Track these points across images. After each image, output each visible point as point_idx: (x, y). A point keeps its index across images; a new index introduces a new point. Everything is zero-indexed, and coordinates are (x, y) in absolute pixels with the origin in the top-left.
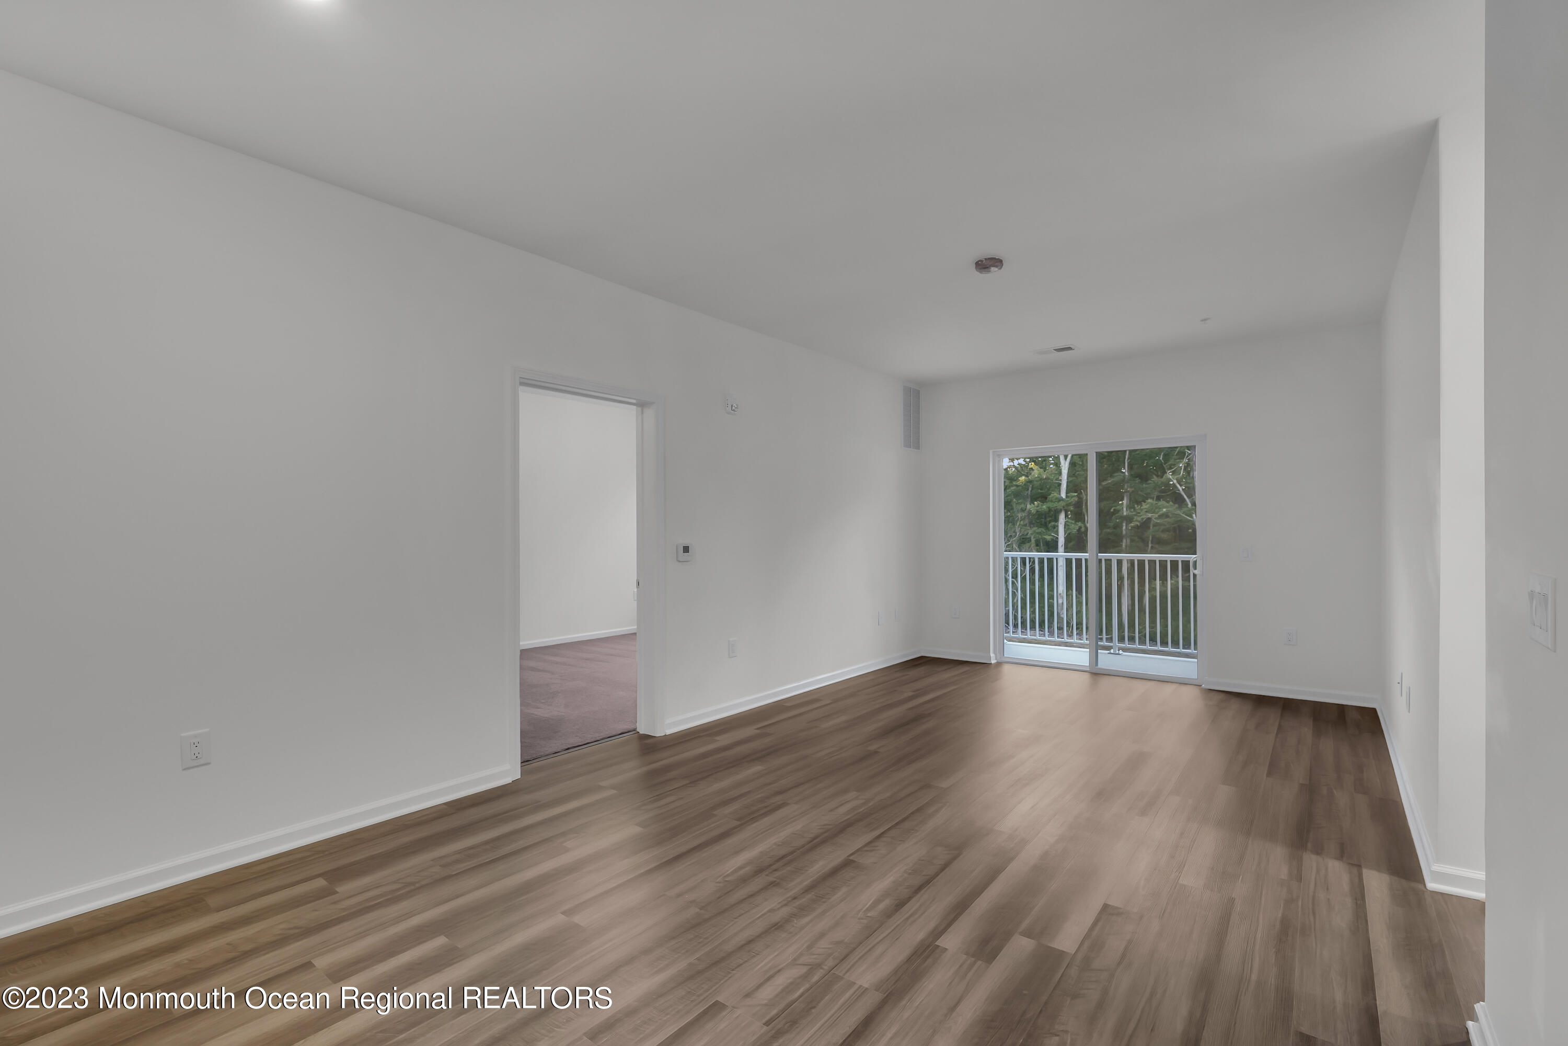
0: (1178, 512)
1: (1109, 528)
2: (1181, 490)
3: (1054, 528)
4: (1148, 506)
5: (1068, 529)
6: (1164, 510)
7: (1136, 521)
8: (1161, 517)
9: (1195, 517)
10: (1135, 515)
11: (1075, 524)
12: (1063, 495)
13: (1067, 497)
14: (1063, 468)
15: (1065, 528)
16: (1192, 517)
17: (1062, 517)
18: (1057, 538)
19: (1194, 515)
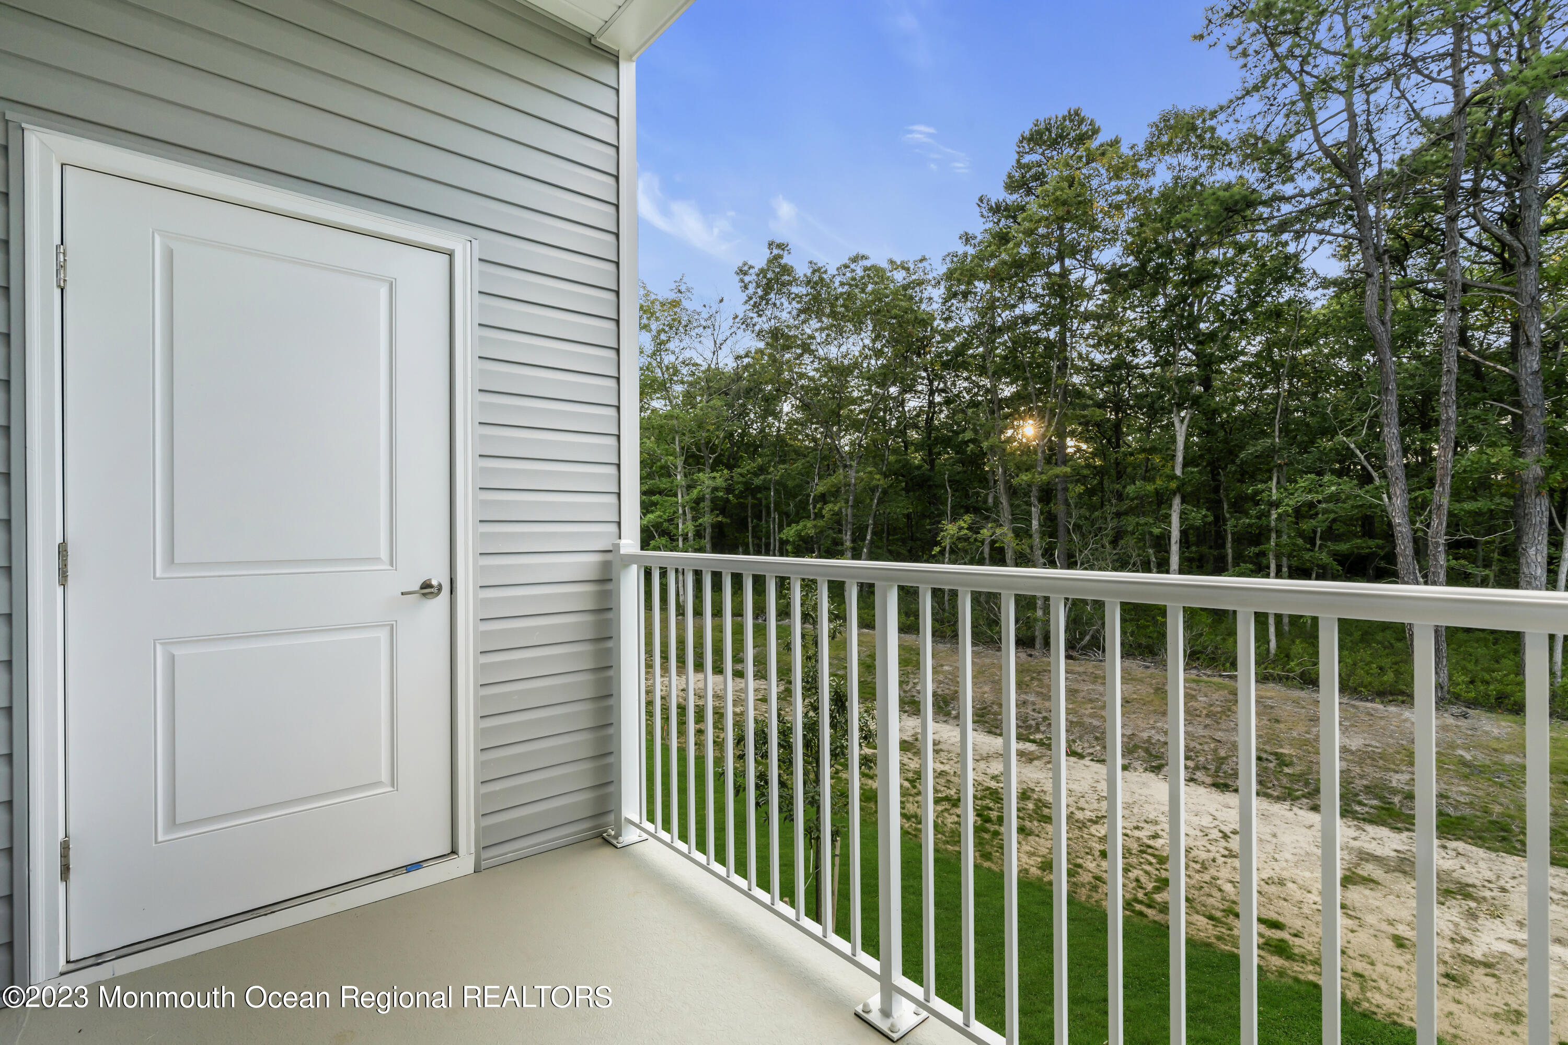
0: (1361, 492)
1: (1251, 517)
2: (1362, 458)
3: (1167, 518)
4: (1307, 483)
5: (1187, 519)
6: (1333, 488)
7: (1287, 505)
8: (1329, 499)
9: (1386, 500)
10: (1286, 497)
11: (1197, 512)
12: (1178, 472)
13: (1183, 473)
14: (1178, 434)
15: (1181, 518)
16: (1381, 499)
17: (1177, 501)
18: (1170, 532)
19: (1385, 496)
